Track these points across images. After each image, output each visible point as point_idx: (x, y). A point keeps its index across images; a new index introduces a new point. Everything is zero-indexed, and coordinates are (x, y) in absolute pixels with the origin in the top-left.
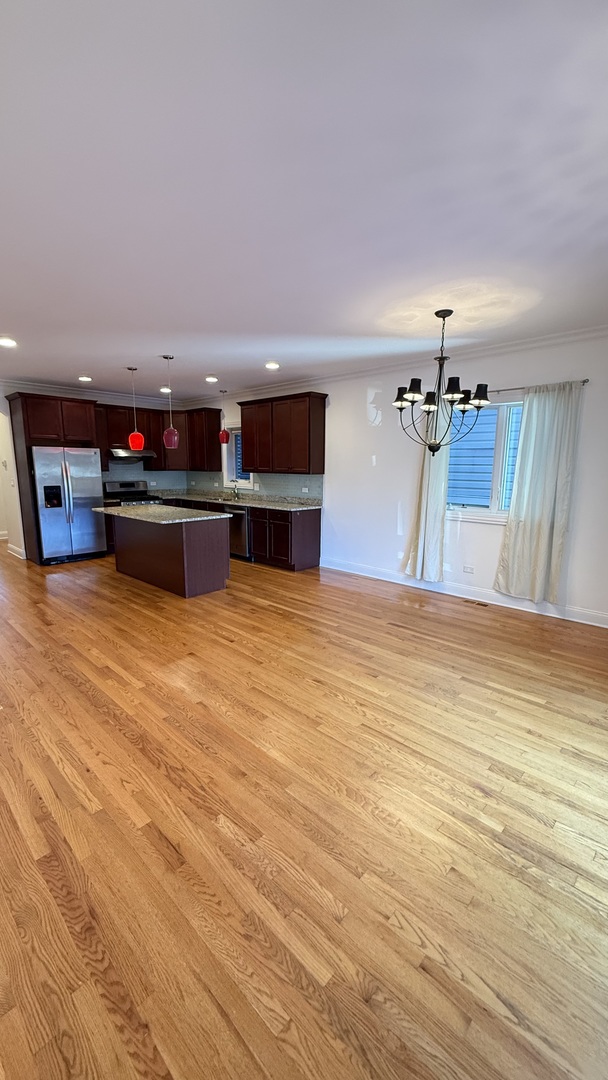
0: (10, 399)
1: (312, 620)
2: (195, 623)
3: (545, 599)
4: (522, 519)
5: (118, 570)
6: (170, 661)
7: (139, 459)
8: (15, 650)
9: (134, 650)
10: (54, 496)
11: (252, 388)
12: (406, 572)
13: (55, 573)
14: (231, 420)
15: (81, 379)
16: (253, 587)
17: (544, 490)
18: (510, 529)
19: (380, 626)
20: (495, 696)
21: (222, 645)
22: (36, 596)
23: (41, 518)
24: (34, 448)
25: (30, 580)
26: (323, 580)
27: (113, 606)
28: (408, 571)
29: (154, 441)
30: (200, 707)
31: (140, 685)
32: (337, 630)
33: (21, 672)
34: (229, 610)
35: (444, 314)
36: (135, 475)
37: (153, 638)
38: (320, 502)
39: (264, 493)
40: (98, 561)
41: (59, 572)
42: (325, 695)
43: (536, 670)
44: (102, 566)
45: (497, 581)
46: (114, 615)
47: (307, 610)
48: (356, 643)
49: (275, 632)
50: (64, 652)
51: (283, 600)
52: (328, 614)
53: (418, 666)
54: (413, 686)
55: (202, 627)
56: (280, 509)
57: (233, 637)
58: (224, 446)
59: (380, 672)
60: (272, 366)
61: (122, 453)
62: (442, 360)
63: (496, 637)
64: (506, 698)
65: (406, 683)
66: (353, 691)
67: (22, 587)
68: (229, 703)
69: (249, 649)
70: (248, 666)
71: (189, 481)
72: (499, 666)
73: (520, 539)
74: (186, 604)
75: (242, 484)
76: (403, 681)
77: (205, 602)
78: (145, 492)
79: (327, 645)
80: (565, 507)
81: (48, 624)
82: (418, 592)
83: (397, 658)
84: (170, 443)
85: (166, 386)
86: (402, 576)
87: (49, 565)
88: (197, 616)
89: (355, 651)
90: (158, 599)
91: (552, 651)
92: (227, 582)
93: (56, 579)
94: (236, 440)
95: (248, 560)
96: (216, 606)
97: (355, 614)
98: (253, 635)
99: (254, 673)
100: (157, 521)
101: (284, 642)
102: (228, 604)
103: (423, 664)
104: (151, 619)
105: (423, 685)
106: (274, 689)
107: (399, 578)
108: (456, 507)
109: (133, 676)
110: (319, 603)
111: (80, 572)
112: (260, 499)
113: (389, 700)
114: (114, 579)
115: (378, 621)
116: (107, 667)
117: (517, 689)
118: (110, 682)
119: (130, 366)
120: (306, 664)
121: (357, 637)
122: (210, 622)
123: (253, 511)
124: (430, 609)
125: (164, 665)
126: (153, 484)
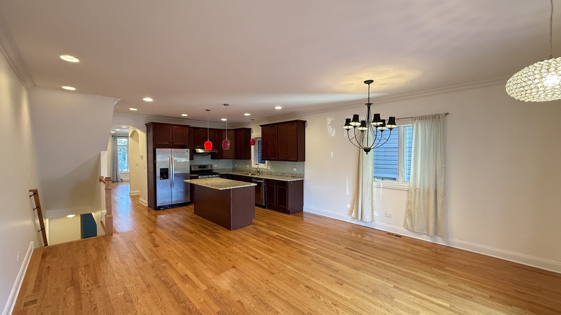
0: (147, 125)
1: (301, 246)
2: (236, 247)
3: (436, 233)
4: (418, 187)
5: (195, 213)
6: (222, 271)
7: (209, 154)
8: (137, 263)
9: (202, 264)
10: (165, 173)
11: (268, 118)
12: (352, 216)
13: (162, 214)
14: (256, 134)
15: (182, 115)
16: (267, 223)
17: (429, 172)
18: (411, 193)
19: (341, 250)
20: (417, 300)
21: (251, 261)
22: (151, 229)
23: (157, 185)
24: (157, 149)
25: (149, 219)
26: (305, 220)
27: (191, 235)
28: (353, 215)
29: (218, 145)
30: (239, 304)
31: (204, 287)
32: (316, 251)
33: (139, 278)
34: (254, 238)
35: (369, 82)
36: (206, 161)
37: (212, 256)
38: (303, 176)
39: (273, 171)
40: (185, 207)
41: (164, 214)
42: (312, 297)
43: (439, 282)
44: (187, 210)
45: (405, 223)
46: (192, 241)
47: (298, 239)
48: (328, 261)
49: (281, 253)
50: (163, 265)
51: (284, 232)
52: (310, 242)
53: (366, 277)
54: (365, 292)
55: (240, 249)
56: (282, 180)
57: (257, 256)
58: (252, 147)
59: (344, 281)
60: (278, 108)
61: (200, 151)
62: (369, 105)
63: (410, 258)
64: (424, 302)
65: (361, 290)
66: (330, 295)
67: (145, 223)
68: (256, 301)
69: (266, 264)
70: (267, 276)
71: (234, 164)
72: (416, 279)
73: (417, 198)
74: (231, 234)
75: (262, 166)
76: (358, 288)
77: (241, 233)
78: (211, 171)
79: (311, 262)
80: (443, 181)
81: (156, 246)
82: (360, 228)
83: (353, 271)
84: (225, 147)
85: (225, 118)
86: (350, 218)
87: (160, 210)
88: (237, 242)
89: (328, 267)
90: (216, 231)
91: (446, 268)
92: (254, 221)
93: (163, 217)
94: (259, 143)
95: (264, 207)
96: (247, 235)
97: (325, 242)
98: (268, 255)
99: (269, 280)
100: (217, 188)
101: (286, 260)
102: (254, 234)
103: (369, 276)
104: (212, 243)
105: (371, 291)
106: (282, 292)
107: (348, 219)
108: (378, 180)
109: (201, 281)
110: (305, 234)
111: (175, 214)
112: (271, 174)
113: (352, 302)
114: (193, 218)
115: (339, 247)
116: (186, 275)
117: (429, 295)
118: (187, 285)
119: (207, 109)
120: (300, 275)
121: (328, 257)
122: (244, 246)
123: (267, 181)
124: (367, 238)
125: (218, 274)
126: (215, 166)
